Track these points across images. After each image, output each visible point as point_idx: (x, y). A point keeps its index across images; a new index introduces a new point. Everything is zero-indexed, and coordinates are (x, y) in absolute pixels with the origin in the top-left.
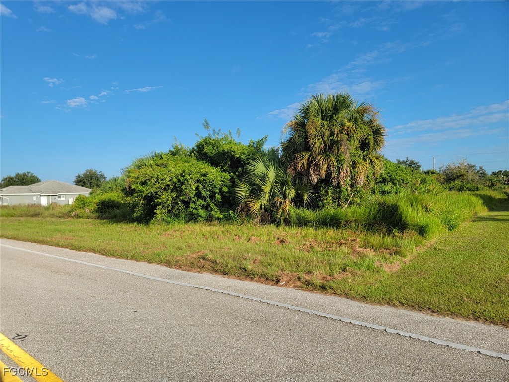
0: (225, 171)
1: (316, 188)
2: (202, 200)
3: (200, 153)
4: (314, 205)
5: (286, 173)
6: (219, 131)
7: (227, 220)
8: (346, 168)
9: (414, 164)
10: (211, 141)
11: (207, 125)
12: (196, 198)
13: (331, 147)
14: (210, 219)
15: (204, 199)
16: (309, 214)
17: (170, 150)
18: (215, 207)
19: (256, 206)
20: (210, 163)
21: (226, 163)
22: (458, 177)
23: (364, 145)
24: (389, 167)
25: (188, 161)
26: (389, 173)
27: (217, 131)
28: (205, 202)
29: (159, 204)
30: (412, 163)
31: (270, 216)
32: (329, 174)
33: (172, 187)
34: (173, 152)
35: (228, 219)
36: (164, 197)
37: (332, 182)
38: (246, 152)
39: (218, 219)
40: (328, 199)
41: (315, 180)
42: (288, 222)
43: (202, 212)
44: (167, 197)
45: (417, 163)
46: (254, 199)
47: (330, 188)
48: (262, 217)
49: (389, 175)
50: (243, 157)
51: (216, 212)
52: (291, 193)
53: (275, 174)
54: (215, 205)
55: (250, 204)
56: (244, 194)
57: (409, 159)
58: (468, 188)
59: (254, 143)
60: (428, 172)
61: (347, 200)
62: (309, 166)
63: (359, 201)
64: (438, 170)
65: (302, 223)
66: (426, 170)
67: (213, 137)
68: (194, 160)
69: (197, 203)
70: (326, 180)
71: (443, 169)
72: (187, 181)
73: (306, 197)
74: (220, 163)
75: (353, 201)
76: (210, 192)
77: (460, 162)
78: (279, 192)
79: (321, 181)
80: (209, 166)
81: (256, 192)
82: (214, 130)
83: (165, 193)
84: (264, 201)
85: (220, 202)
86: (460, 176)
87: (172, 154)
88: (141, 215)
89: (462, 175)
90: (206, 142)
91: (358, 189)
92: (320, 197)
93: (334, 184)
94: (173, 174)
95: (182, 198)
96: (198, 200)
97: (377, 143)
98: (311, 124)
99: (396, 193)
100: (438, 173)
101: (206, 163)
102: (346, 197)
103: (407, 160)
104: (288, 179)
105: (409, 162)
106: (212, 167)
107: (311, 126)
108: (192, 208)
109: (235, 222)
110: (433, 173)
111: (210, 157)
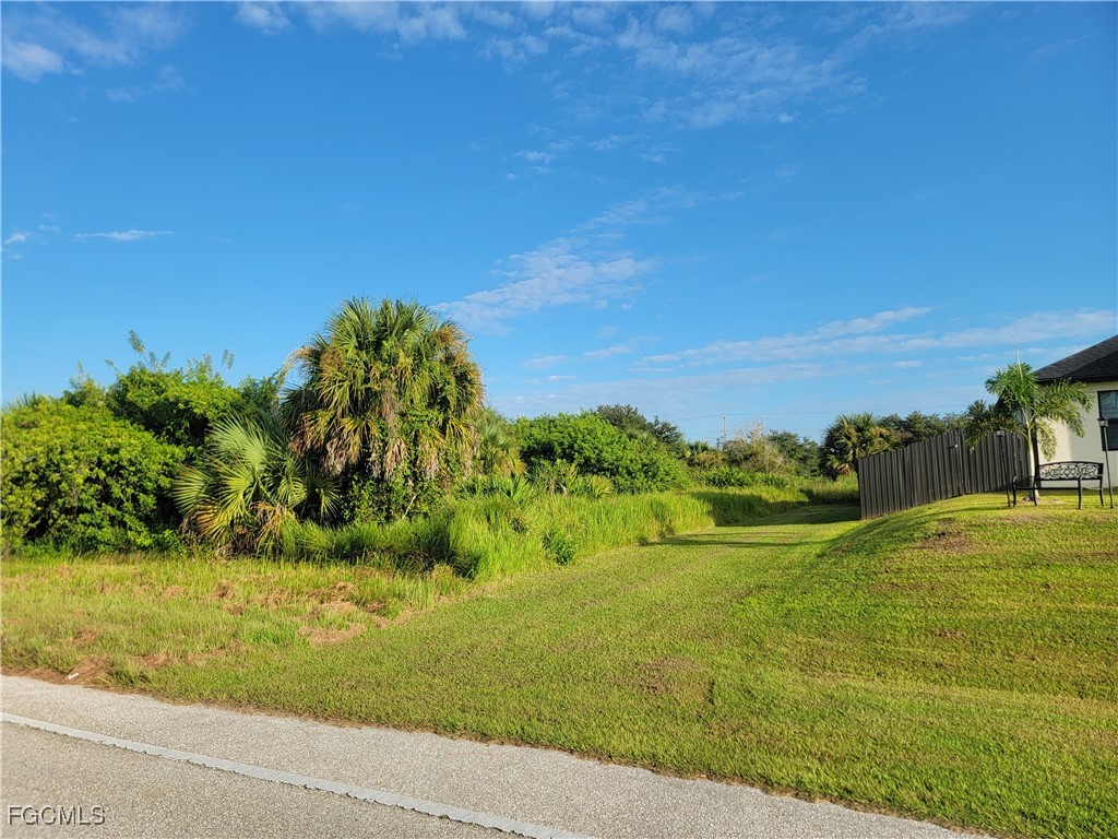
0: (178, 442)
1: (343, 483)
2: (112, 505)
3: (123, 407)
4: (336, 520)
5: (284, 450)
6: (168, 356)
7: (162, 550)
8: (397, 444)
9: (669, 430)
10: (145, 378)
11: (137, 345)
12: (94, 502)
13: (363, 404)
14: (125, 549)
15: (119, 504)
16: (318, 536)
17: (66, 392)
18: (136, 522)
19: (219, 520)
20: (143, 424)
21: (179, 426)
22: (746, 458)
23: (436, 398)
24: (599, 435)
25: (90, 418)
26: (596, 448)
27: (160, 357)
28: (119, 509)
30: (665, 425)
31: (244, 543)
32: (364, 455)
33: (33, 477)
34: (74, 397)
35: (162, 547)
37: (371, 471)
38: (221, 404)
39: (144, 548)
40: (364, 509)
41: (339, 468)
42: (278, 552)
43: (107, 533)
44: (23, 501)
45: (674, 429)
46: (214, 505)
47: (368, 483)
48: (234, 543)
49: (597, 451)
50: (209, 415)
51: (139, 533)
52: (297, 492)
53: (264, 452)
54: (140, 518)
55: (205, 516)
56: (194, 494)
57: (660, 420)
58: (738, 480)
59: (255, 384)
60: (696, 447)
61: (404, 508)
62: (328, 438)
63: (425, 508)
64: (712, 445)
65: (303, 554)
66: (693, 442)
67: (150, 369)
68: (102, 415)
69: (97, 513)
70: (361, 468)
71: (722, 440)
72: (66, 464)
73: (325, 501)
74: (164, 425)
75: (415, 507)
76: (135, 489)
78: (269, 489)
79: (347, 468)
80: (139, 430)
81: (216, 491)
82: (152, 355)
83: (17, 490)
84: (236, 507)
85: (153, 511)
86: (751, 455)
87: (69, 402)
89: (753, 454)
90: (134, 380)
91: (426, 485)
92: (349, 502)
93: (375, 474)
94: (40, 449)
95: (60, 501)
96: (100, 506)
97: (465, 399)
98: (331, 356)
99: (509, 494)
100: (714, 450)
101: (132, 425)
102: (401, 502)
103: (657, 422)
104: (289, 463)
105: (660, 426)
106: (146, 434)
107: (329, 361)
108: (83, 523)
109: (174, 555)
110: (705, 449)
111: (141, 412)
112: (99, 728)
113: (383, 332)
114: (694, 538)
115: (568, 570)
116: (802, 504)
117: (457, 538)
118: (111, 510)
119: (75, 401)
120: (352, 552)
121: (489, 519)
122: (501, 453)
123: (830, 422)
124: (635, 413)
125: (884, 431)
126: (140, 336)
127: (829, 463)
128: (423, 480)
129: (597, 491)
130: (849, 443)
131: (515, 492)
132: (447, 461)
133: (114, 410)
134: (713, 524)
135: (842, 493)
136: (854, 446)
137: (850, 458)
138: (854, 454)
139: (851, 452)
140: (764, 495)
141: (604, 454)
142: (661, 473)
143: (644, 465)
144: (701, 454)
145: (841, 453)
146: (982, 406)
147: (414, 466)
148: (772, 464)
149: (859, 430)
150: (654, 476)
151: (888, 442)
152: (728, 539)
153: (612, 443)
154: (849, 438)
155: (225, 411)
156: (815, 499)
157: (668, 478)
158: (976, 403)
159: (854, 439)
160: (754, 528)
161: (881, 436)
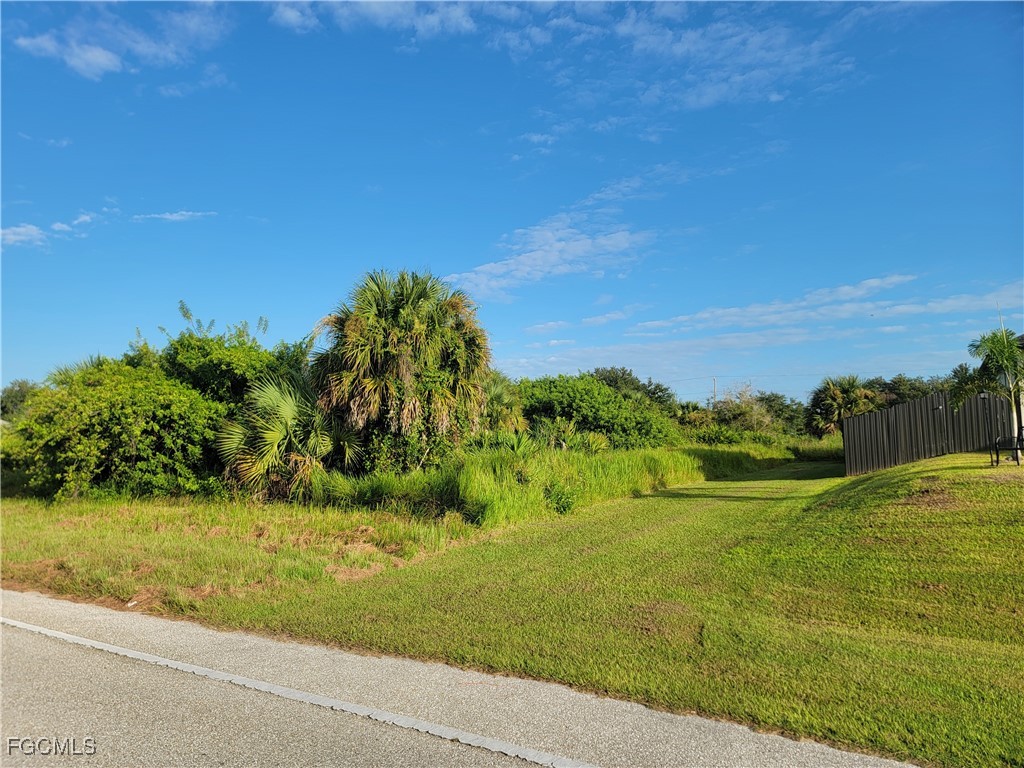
0: (221, 400)
1: (365, 437)
2: (165, 454)
3: (174, 368)
4: (358, 470)
5: (313, 407)
6: (212, 323)
7: (207, 495)
8: (413, 402)
9: (661, 391)
10: (193, 342)
11: (186, 313)
12: (150, 452)
13: (382, 366)
14: (176, 493)
15: (171, 453)
16: (343, 484)
17: (125, 355)
18: (185, 469)
19: (258, 468)
20: (191, 383)
21: (222, 385)
22: (735, 417)
23: (447, 360)
24: (596, 395)
25: (146, 378)
26: (593, 407)
27: (205, 324)
28: (171, 458)
29: (69, 462)
30: (658, 386)
31: (278, 489)
32: (383, 412)
33: (98, 429)
34: (132, 359)
35: (207, 492)
36: (80, 447)
37: (389, 426)
38: (258, 365)
39: (192, 493)
40: (383, 460)
41: (361, 424)
42: (307, 498)
43: (161, 479)
44: (89, 450)
45: (666, 389)
46: (252, 455)
47: (386, 438)
48: (269, 489)
49: (594, 410)
50: (248, 375)
51: (188, 479)
52: (324, 445)
53: (296, 408)
54: (189, 467)
55: (244, 465)
56: (235, 446)
57: (653, 381)
59: (288, 348)
60: (688, 407)
61: (419, 460)
62: (352, 396)
63: (437, 460)
64: (702, 405)
65: (330, 500)
66: (684, 402)
67: (197, 335)
68: (157, 375)
69: (152, 461)
70: (380, 423)
71: (712, 401)
72: (126, 418)
73: (349, 453)
74: (209, 384)
75: (429, 460)
76: (184, 440)
77: (739, 390)
78: (300, 442)
79: (369, 424)
81: (254, 443)
82: (199, 322)
83: (85, 440)
84: (272, 457)
85: (200, 460)
86: (739, 415)
87: (128, 364)
88: (44, 484)
89: (742, 414)
90: (184, 344)
91: (438, 439)
92: (369, 454)
93: (393, 429)
94: (104, 405)
95: (121, 450)
96: (154, 455)
97: (474, 361)
98: (354, 323)
99: (513, 448)
100: (704, 410)
101: (181, 383)
102: (416, 454)
103: (650, 383)
104: (318, 419)
105: (653, 387)
106: (193, 392)
107: (352, 327)
108: (140, 470)
109: (218, 498)
110: (695, 408)
111: (190, 373)
112: (154, 650)
113: (400, 301)
114: (685, 492)
115: (567, 518)
116: (789, 460)
117: (466, 488)
118: (164, 459)
119: (133, 362)
120: (372, 499)
121: (495, 471)
122: (505, 411)
123: (817, 384)
124: (630, 374)
125: (869, 392)
126: (189, 306)
127: (815, 423)
128: (435, 435)
129: (594, 446)
130: (835, 404)
131: (518, 447)
132: (457, 418)
133: (166, 370)
134: (703, 478)
135: (827, 451)
136: (840, 407)
137: (836, 418)
138: (839, 414)
139: (837, 412)
140: (752, 453)
141: (600, 413)
142: (654, 431)
143: (638, 423)
144: (692, 414)
145: (827, 414)
146: (967, 369)
147: (428, 422)
148: (760, 424)
149: (845, 391)
150: (647, 434)
151: (873, 403)
152: (718, 493)
153: (608, 403)
154: (834, 400)
155: (262, 372)
156: (801, 456)
157: (660, 435)
158: (961, 366)
159: (840, 400)
160: (743, 483)
161: (866, 397)
